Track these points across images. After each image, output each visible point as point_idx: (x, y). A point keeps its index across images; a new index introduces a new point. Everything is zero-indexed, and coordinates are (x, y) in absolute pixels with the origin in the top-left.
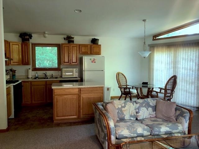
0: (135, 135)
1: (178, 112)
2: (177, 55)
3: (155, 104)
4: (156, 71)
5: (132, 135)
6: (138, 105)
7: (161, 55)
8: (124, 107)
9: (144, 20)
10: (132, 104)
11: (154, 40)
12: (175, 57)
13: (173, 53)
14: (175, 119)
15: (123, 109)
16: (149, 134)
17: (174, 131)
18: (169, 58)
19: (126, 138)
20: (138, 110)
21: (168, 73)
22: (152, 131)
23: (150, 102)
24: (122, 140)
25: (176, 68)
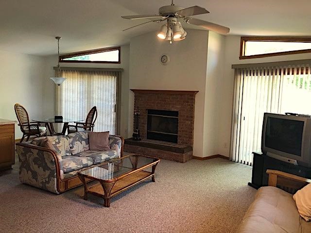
0: (82, 166)
1: (111, 141)
2: (92, 83)
3: (87, 137)
4: (65, 102)
5: (79, 166)
6: (71, 140)
7: (71, 81)
8: (59, 142)
9: (58, 38)
10: (65, 139)
11: (60, 61)
12: (89, 85)
13: (87, 80)
14: (109, 147)
15: (58, 145)
16: (92, 163)
17: (111, 158)
18: (81, 86)
19: (74, 170)
20: (72, 145)
21: (81, 104)
22: (94, 160)
23: (82, 134)
24: (70, 173)
25: (90, 99)
